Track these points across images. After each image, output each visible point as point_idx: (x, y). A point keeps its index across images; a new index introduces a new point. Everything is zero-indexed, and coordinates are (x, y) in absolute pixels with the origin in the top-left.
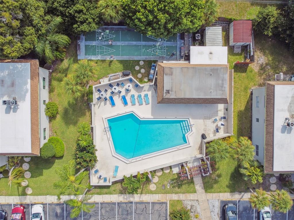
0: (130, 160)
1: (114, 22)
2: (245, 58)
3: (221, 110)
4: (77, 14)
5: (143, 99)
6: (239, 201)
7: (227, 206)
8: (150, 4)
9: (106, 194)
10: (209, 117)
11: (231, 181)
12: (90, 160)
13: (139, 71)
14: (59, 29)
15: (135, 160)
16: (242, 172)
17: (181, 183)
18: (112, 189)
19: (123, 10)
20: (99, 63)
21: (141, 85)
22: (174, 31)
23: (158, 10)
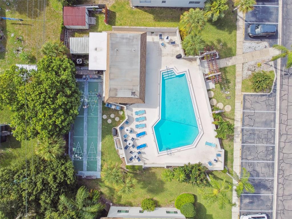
0: (200, 130)
1: (64, 145)
2: (101, 13)
3: (153, 39)
4: (57, 181)
5: (140, 116)
6: (246, 21)
7: (250, 35)
8: (48, 112)
9: (232, 154)
10: (160, 51)
11: (225, 29)
12: (199, 170)
13: (113, 120)
14: (71, 197)
15: (201, 126)
16: (216, 19)
17: (225, 80)
18: (227, 148)
19: (53, 136)
20: (104, 158)
21: (127, 118)
22: (74, 87)
23: (53, 104)
